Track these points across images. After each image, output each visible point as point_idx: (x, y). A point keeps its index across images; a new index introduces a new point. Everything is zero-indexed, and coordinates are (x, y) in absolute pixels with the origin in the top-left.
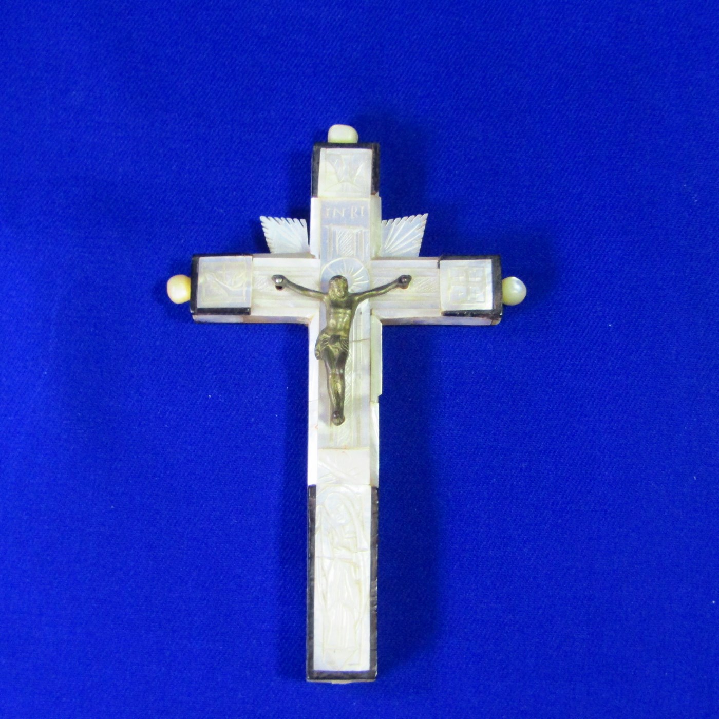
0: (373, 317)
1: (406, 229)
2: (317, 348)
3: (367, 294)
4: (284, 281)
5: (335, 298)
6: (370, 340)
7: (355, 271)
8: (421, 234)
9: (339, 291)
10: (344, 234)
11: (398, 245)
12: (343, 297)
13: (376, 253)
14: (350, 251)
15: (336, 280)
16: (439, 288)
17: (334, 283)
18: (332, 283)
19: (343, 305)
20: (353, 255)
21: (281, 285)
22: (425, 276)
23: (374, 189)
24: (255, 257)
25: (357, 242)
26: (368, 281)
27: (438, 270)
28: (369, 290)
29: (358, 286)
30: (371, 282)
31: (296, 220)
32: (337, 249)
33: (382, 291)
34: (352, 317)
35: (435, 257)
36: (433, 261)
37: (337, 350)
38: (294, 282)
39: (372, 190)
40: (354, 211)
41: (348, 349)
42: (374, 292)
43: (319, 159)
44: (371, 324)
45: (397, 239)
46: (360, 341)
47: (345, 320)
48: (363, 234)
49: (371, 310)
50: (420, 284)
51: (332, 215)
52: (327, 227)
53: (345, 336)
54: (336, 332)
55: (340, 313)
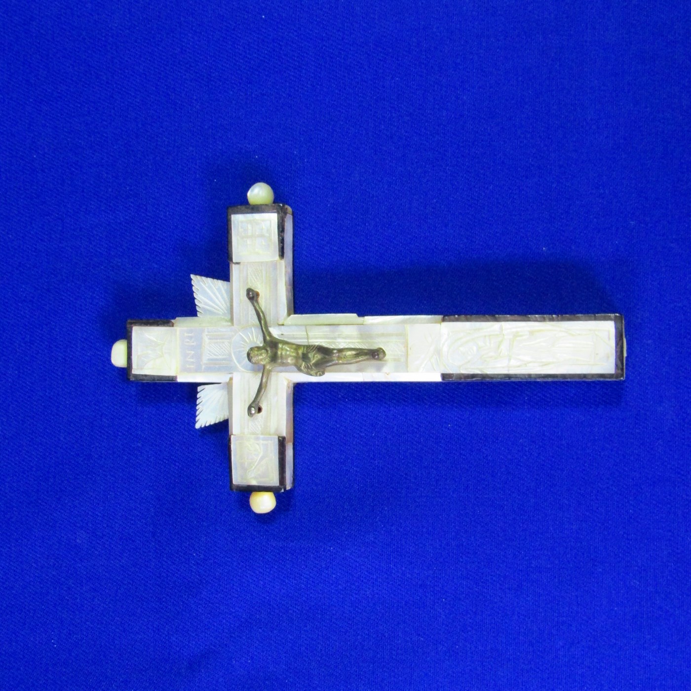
0: (286, 323)
1: (205, 293)
2: (314, 374)
3: (264, 329)
4: (253, 405)
5: (268, 358)
6: (306, 326)
7: (245, 341)
8: (209, 280)
9: (261, 354)
10: (210, 351)
11: (220, 301)
12: (267, 351)
13: (227, 321)
14: (226, 345)
15: (252, 358)
16: (259, 262)
17: (254, 360)
19: (274, 350)
20: (229, 342)
21: (257, 408)
22: (247, 275)
24: (232, 433)
25: (217, 339)
26: (253, 329)
27: (241, 264)
29: (257, 338)
30: (254, 326)
31: (198, 396)
32: (224, 357)
33: (261, 315)
34: (285, 343)
35: (230, 267)
36: (233, 269)
37: (316, 356)
39: (170, 326)
40: (188, 342)
41: (315, 346)
42: (263, 322)
43: (142, 375)
44: (292, 325)
45: (214, 302)
46: (307, 335)
47: (288, 349)
48: (209, 334)
49: (279, 325)
50: (254, 280)
51: (193, 363)
52: (203, 367)
53: (303, 348)
54: (299, 357)
55: (281, 354)
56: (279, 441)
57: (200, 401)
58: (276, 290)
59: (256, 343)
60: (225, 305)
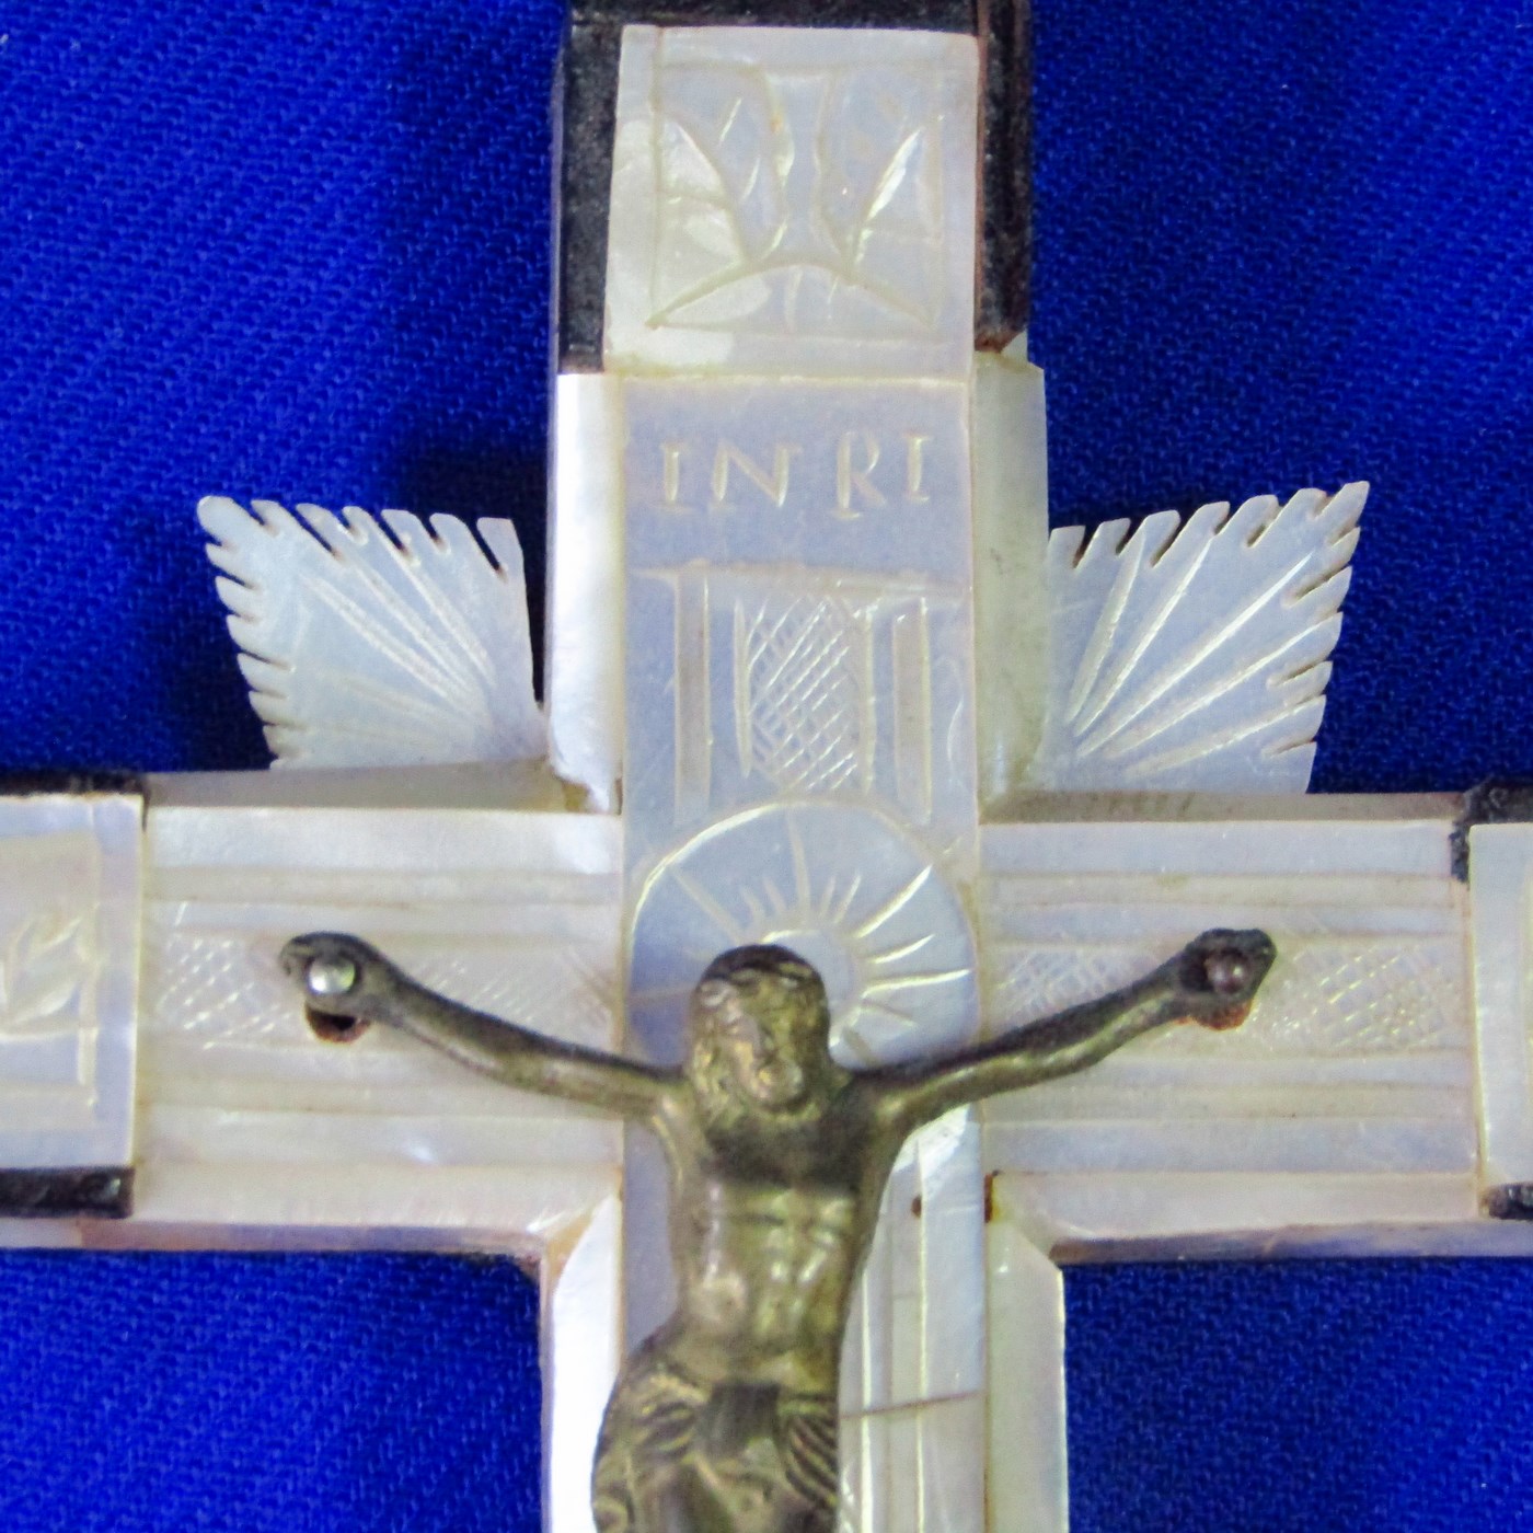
0: (1005, 1232)
1: (1218, 595)
2: (611, 1476)
3: (961, 1074)
4: (371, 981)
5: (737, 1112)
6: (984, 1397)
7: (867, 907)
8: (1327, 628)
9: (768, 1059)
10: (789, 630)
11: (1164, 703)
12: (795, 1105)
13: (1017, 772)
14: (834, 757)
15: (746, 987)
16: (1468, 1023)
17: (728, 1003)
18: (715, 1001)
19: (799, 1162)
20: (855, 780)
21: (348, 1007)
22: (1370, 934)
23: (994, 311)
24: (165, 799)
25: (882, 689)
26: (963, 973)
27: (1457, 886)
28: (973, 1039)
29: (889, 1005)
30: (982, 981)
31: (443, 521)
32: (744, 744)
33: (1073, 1052)
34: (854, 1246)
35: (1430, 798)
37: (758, 1498)
38: (439, 984)
39: (981, 322)
40: (859, 462)
41: (833, 1487)
43: (609, 103)
44: (987, 1282)
45: (1155, 662)
46: (915, 1406)
47: (808, 1274)
48: (924, 629)
49: (988, 1184)
50: (1330, 990)
51: (699, 495)
52: (671, 579)
53: (813, 1386)
54: (745, 1362)
55: (773, 1221)
56: (100, 1178)
57: (405, 538)
58: (1260, 1168)
59: (849, 996)
60: (1134, 743)
